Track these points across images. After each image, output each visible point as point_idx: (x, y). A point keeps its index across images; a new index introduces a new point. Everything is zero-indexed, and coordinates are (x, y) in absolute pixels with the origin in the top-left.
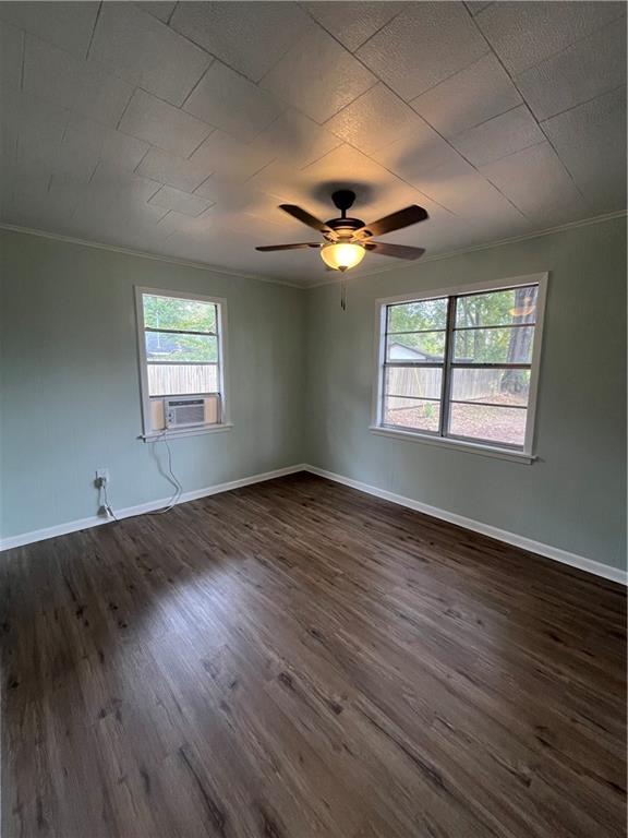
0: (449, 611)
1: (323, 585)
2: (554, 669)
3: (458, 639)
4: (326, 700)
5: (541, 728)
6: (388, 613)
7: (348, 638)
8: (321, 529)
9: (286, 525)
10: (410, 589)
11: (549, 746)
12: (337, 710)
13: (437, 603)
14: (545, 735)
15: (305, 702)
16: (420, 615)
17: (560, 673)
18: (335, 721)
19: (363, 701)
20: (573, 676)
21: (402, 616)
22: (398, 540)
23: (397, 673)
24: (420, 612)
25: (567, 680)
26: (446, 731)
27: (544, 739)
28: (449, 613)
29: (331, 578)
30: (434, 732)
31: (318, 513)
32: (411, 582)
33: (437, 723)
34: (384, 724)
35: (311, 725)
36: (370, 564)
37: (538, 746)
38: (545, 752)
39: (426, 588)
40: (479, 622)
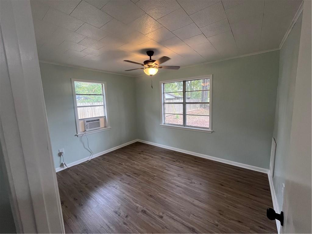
0: (191, 182)
1: (151, 180)
2: (222, 194)
3: (195, 190)
4: (157, 215)
5: (219, 210)
6: (173, 186)
7: (161, 195)
8: (147, 162)
9: (134, 162)
10: (179, 177)
11: (222, 215)
12: (161, 217)
13: (188, 180)
14: (221, 212)
15: (151, 217)
16: (183, 185)
17: (224, 195)
18: (161, 221)
19: (169, 213)
20: (227, 195)
21: (177, 186)
22: (173, 162)
23: (178, 203)
24: (183, 184)
25: (225, 196)
26: (194, 217)
27: (221, 213)
28: (191, 183)
29: (153, 177)
30: (191, 218)
31: (145, 156)
32: (179, 175)
33: (191, 215)
34: (177, 219)
35: (154, 224)
36: (165, 171)
37: (219, 215)
38: (221, 217)
39: (184, 176)
40: (201, 184)
